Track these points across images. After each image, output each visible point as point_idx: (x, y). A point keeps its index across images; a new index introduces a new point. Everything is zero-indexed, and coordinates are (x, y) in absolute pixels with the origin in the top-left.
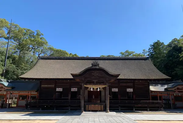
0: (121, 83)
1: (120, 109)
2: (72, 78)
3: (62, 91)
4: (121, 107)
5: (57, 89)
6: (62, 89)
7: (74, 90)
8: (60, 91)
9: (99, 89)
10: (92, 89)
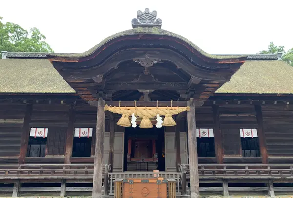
0: (221, 113)
1: (226, 192)
2: (72, 91)
3: (46, 136)
4: (230, 185)
5: (33, 130)
6: (47, 129)
7: (84, 133)
8: (42, 136)
9: (159, 119)
10: (134, 119)
